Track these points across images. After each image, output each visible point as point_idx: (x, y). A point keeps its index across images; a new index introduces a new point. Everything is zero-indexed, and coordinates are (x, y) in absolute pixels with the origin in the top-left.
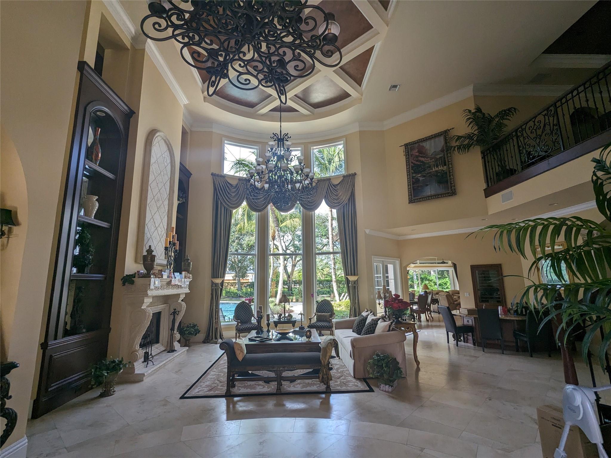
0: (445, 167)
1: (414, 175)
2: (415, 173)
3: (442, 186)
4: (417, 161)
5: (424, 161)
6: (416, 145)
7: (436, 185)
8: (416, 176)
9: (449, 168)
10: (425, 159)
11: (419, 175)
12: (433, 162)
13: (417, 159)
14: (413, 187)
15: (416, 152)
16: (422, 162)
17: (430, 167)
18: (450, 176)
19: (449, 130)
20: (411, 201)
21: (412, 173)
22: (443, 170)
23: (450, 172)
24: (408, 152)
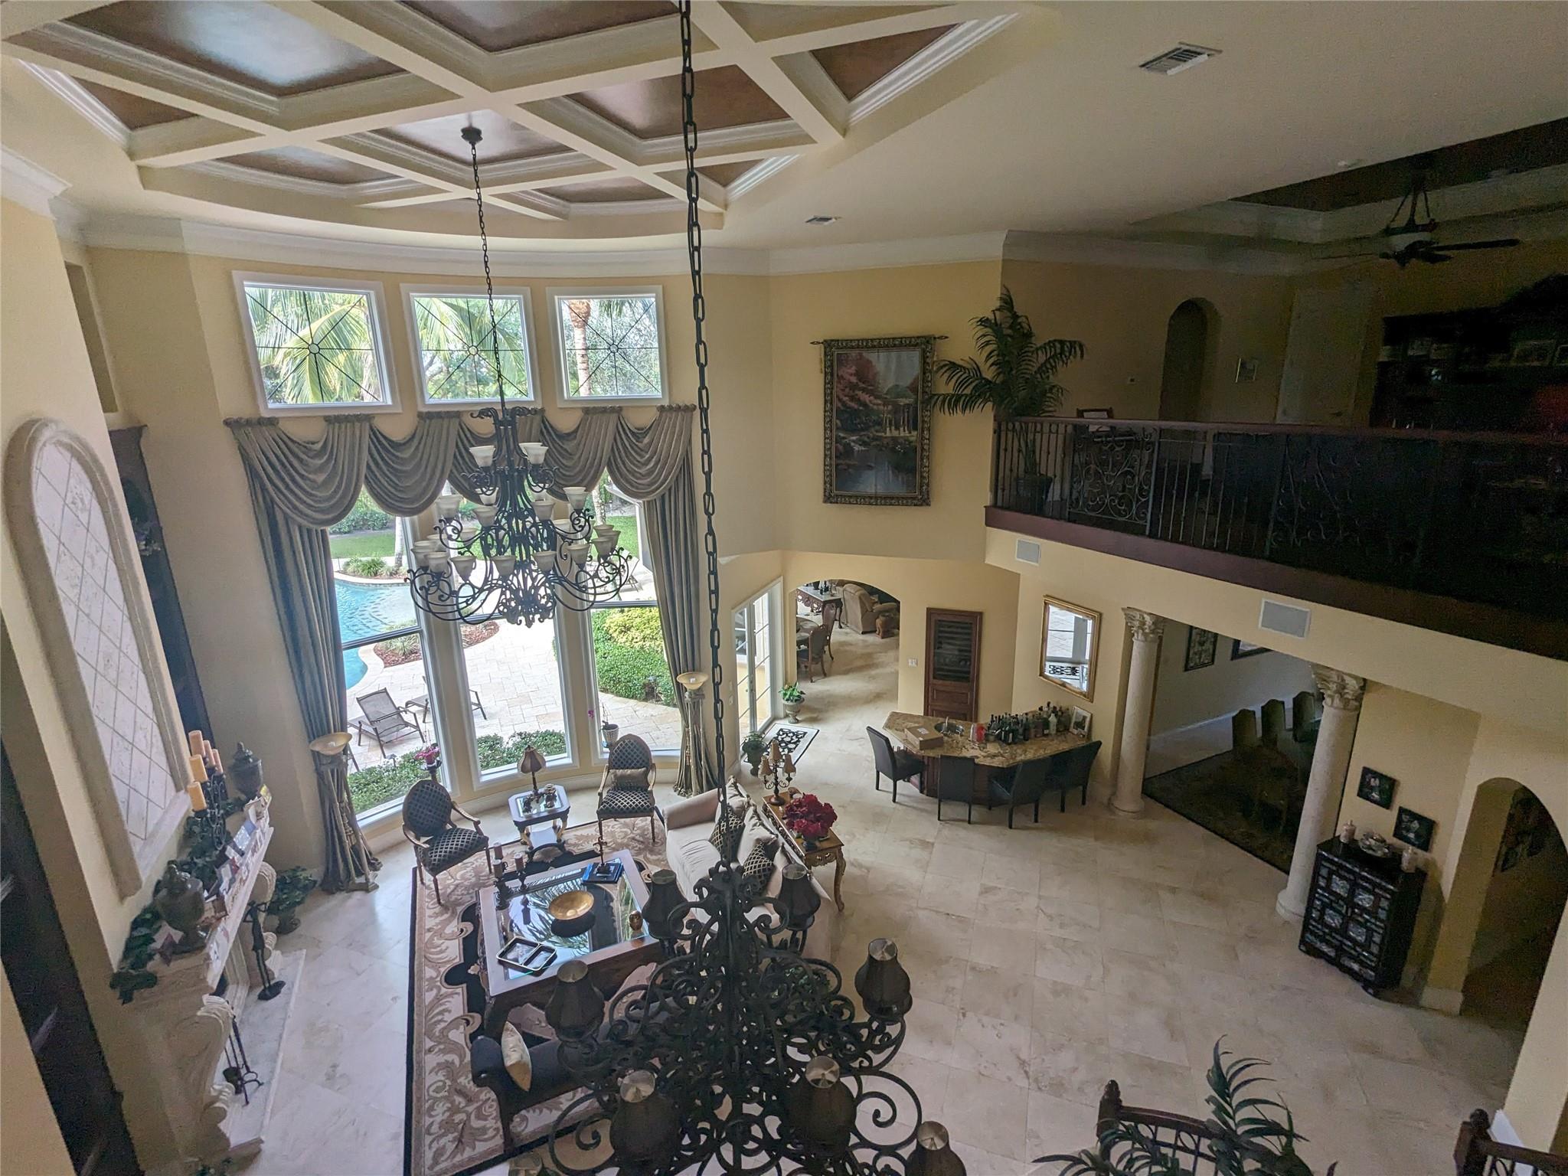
0: (914, 433)
1: (842, 435)
2: (844, 429)
3: (903, 478)
4: (852, 398)
5: (868, 402)
6: (854, 353)
7: (890, 472)
8: (844, 438)
9: (923, 438)
10: (872, 398)
11: (854, 438)
12: (889, 413)
13: (851, 393)
14: (837, 465)
15: (851, 375)
16: (865, 405)
17: (879, 424)
18: (922, 459)
19: (935, 338)
20: (829, 498)
21: (837, 429)
22: (908, 440)
23: (923, 449)
24: (832, 366)
